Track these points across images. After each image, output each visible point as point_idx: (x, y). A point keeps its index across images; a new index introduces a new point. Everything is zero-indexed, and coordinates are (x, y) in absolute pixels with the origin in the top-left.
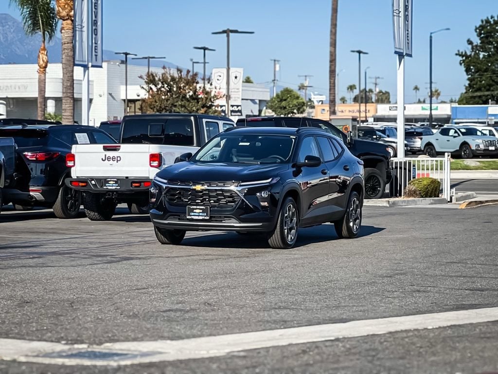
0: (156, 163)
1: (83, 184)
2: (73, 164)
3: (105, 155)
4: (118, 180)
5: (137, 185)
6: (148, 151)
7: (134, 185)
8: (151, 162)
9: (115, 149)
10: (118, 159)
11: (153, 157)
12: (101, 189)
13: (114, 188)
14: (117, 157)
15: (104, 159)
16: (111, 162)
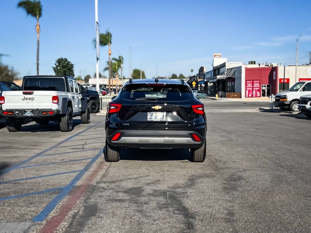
0: (56, 101)
1: (11, 113)
2: (3, 102)
3: (24, 97)
4: (33, 111)
5: (45, 113)
6: (51, 94)
7: (43, 113)
8: (53, 101)
9: (30, 94)
10: (32, 99)
11: (55, 98)
12: (22, 116)
13: (30, 115)
14: (32, 98)
15: (23, 99)
16: (28, 101)
